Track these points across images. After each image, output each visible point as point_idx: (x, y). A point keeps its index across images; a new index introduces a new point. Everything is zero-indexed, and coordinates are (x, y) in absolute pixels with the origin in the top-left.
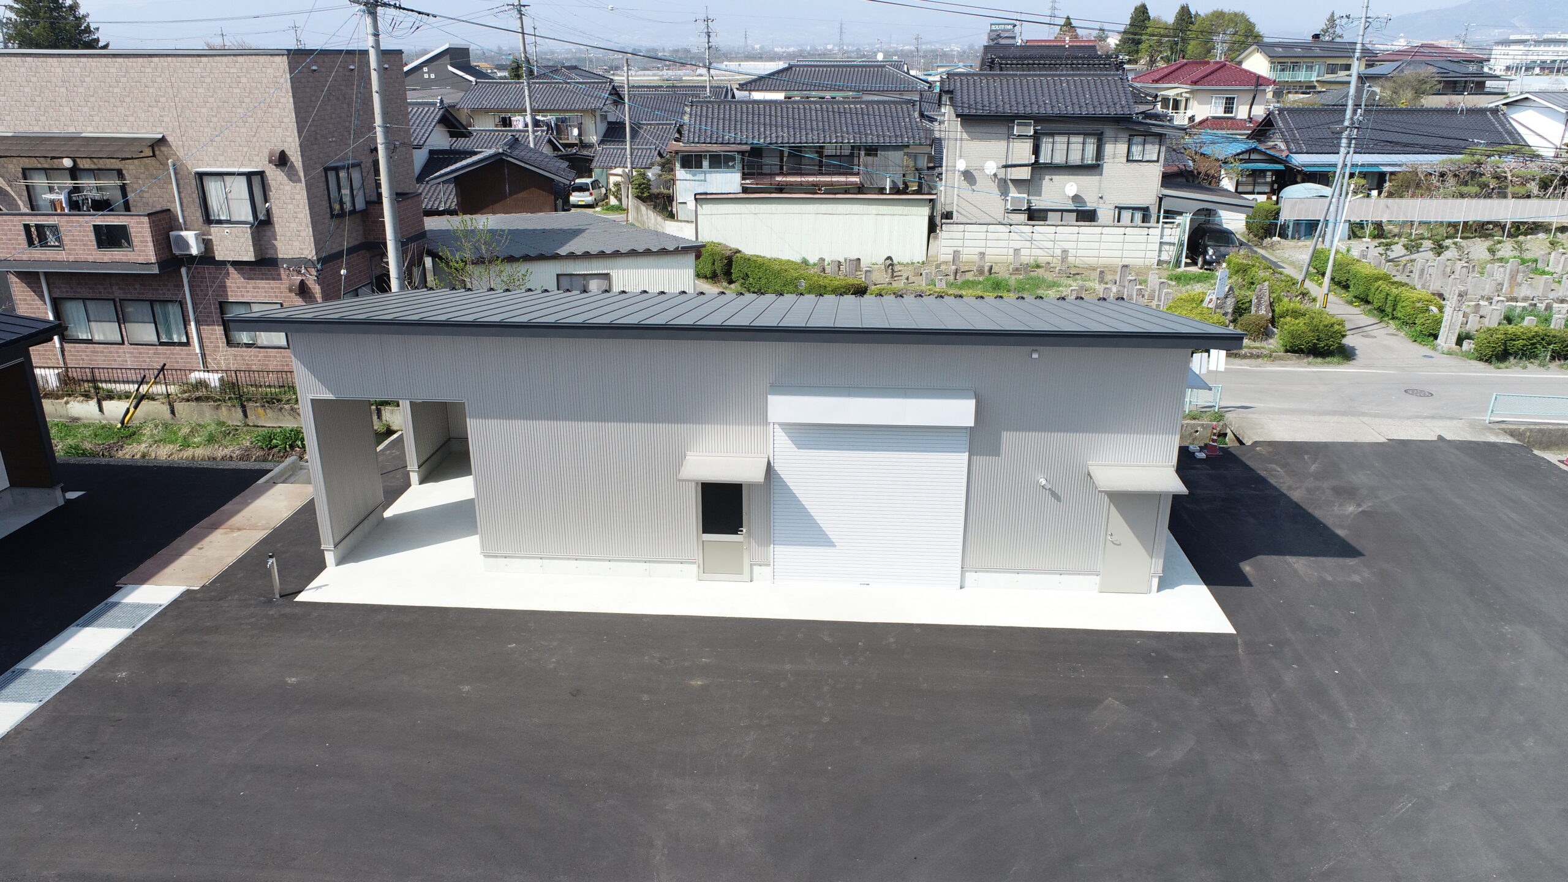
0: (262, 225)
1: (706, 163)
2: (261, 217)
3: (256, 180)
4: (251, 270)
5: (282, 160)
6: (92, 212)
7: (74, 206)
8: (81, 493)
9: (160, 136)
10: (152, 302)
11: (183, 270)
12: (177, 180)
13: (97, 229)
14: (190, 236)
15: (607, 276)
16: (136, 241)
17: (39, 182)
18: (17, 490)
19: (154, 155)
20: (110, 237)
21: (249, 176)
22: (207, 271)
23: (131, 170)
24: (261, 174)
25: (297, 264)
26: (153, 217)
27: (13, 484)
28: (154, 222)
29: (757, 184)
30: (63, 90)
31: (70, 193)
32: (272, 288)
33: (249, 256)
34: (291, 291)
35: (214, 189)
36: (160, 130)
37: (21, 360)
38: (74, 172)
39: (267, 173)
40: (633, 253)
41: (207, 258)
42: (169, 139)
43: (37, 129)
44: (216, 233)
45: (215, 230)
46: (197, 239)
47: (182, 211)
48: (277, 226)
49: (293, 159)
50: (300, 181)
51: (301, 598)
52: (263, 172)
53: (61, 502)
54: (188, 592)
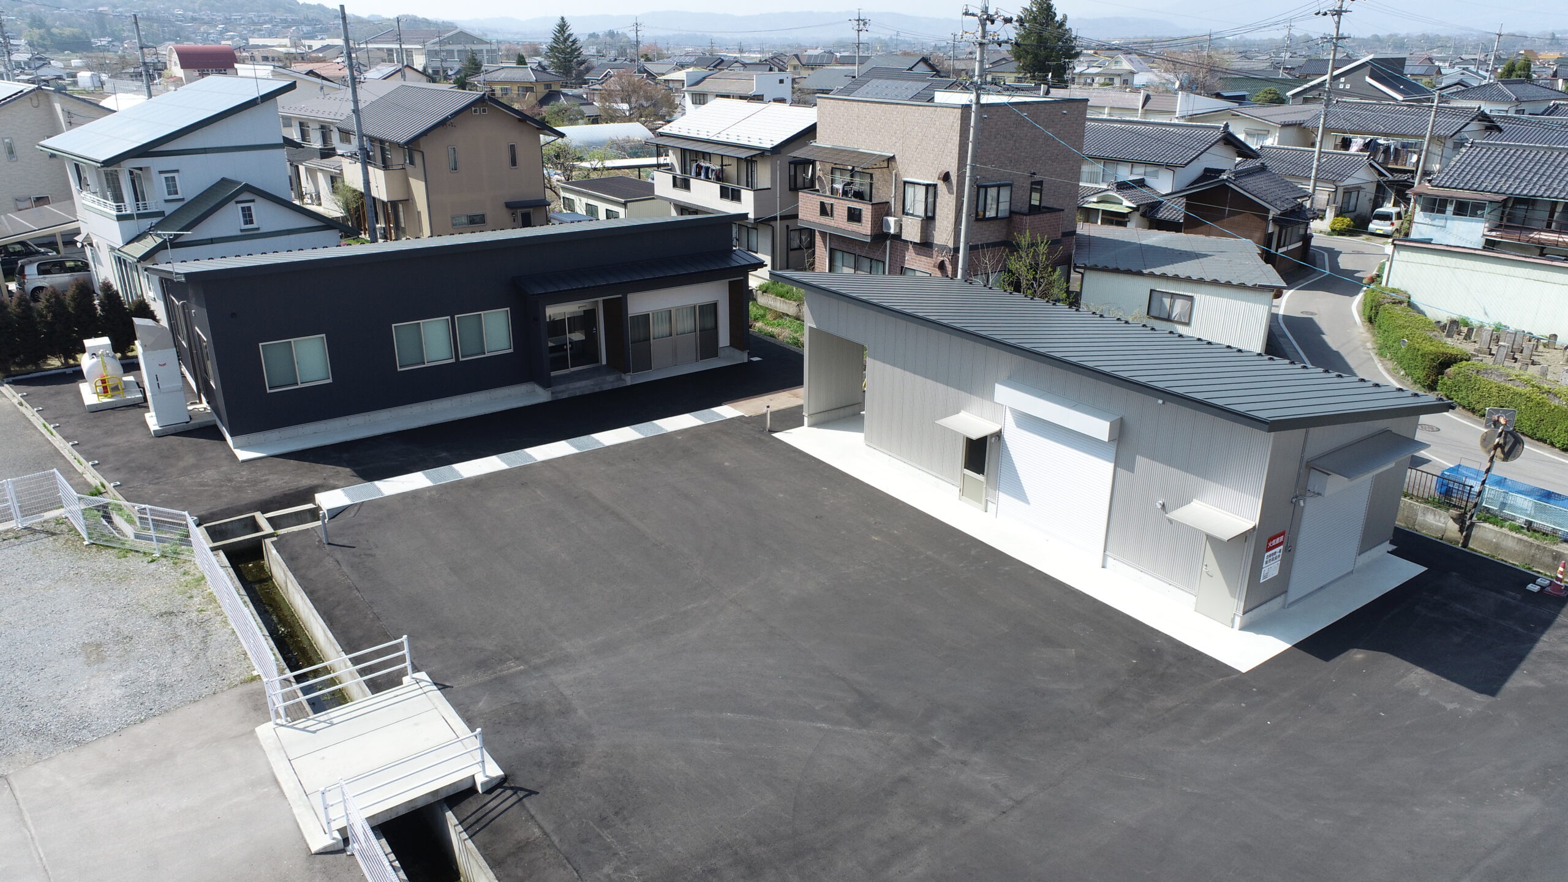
0: (929, 220)
1: (1450, 209)
2: (930, 214)
3: (931, 189)
4: (920, 248)
5: (946, 177)
6: (853, 199)
7: (845, 193)
8: (760, 359)
9: (892, 155)
10: (872, 259)
11: (888, 242)
12: (895, 184)
13: (849, 209)
14: (891, 220)
15: (1191, 298)
16: (864, 219)
17: (837, 176)
18: (732, 349)
19: (888, 167)
20: (854, 216)
21: (927, 186)
22: (899, 244)
23: (877, 174)
24: (935, 186)
25: (943, 248)
26: (876, 206)
27: (731, 345)
28: (875, 209)
29: (1502, 238)
30: (856, 122)
31: (845, 185)
32: (928, 263)
33: (918, 240)
34: (934, 266)
35: (910, 190)
36: (894, 151)
37: (742, 278)
38: (853, 173)
39: (938, 186)
40: (1215, 283)
41: (897, 237)
42: (897, 157)
43: (842, 145)
44: (906, 220)
45: (905, 219)
46: (895, 223)
47: (895, 204)
48: (937, 221)
49: (952, 178)
50: (953, 193)
51: (776, 435)
52: (936, 185)
53: (746, 360)
54: (743, 416)
